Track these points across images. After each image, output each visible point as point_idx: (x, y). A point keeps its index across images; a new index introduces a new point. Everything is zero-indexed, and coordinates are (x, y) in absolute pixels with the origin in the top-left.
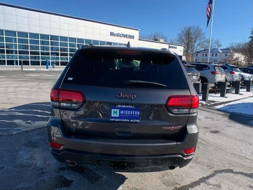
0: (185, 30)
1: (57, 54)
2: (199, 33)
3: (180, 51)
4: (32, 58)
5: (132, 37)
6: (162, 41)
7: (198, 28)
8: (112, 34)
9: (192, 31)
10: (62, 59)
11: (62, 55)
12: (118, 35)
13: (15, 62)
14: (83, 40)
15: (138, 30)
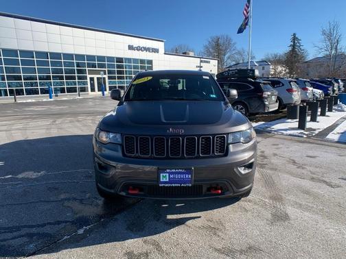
0: (213, 40)
1: (61, 78)
2: (229, 44)
3: (215, 66)
4: (26, 85)
5: (156, 51)
6: (191, 54)
7: (227, 38)
8: (131, 48)
9: (221, 41)
10: (68, 84)
11: (67, 78)
12: (139, 49)
13: (2, 92)
14: (94, 57)
15: (162, 41)
